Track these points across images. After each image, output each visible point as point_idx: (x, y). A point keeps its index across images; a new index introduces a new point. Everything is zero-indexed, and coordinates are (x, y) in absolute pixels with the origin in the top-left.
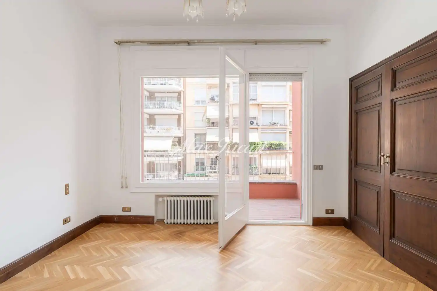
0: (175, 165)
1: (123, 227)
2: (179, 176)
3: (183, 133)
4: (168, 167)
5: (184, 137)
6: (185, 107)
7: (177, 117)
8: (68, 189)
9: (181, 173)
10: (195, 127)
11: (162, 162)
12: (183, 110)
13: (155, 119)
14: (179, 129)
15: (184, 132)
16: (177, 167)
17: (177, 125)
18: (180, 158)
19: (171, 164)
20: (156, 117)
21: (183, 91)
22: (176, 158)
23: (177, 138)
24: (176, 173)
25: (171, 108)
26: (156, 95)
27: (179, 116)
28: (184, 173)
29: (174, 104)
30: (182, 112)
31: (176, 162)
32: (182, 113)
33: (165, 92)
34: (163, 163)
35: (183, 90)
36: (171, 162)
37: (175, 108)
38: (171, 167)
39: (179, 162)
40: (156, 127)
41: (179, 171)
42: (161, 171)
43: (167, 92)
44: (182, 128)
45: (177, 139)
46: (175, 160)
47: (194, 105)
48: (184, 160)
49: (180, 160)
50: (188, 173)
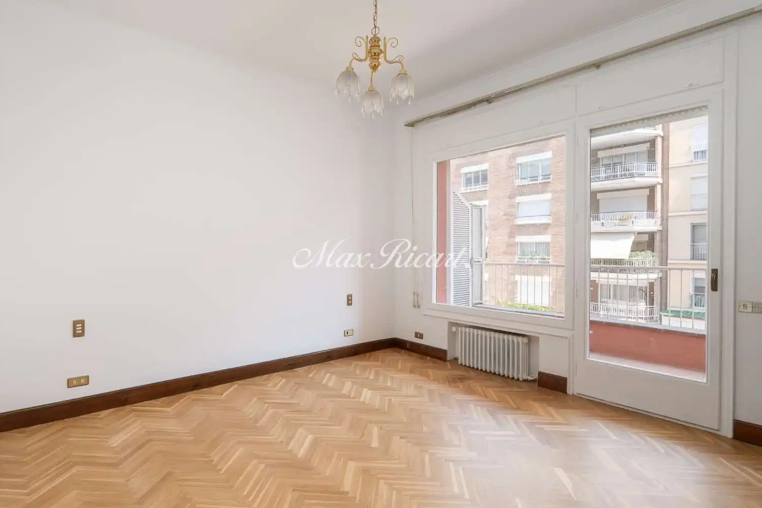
0: (641, 289)
1: (412, 356)
2: (651, 313)
3: (662, 224)
4: (627, 292)
5: (664, 232)
6: (665, 169)
7: (647, 192)
8: (351, 300)
9: (656, 307)
10: (692, 210)
11: (612, 282)
12: (662, 177)
13: (598, 200)
14: (651, 216)
15: (665, 220)
16: (646, 294)
17: (646, 209)
18: (653, 276)
19: (632, 288)
20: (599, 196)
21: (663, 137)
22: (643, 276)
23: (647, 236)
24: (642, 306)
25: (632, 176)
26: (601, 154)
27: (652, 189)
28: (664, 307)
29: (641, 166)
30: (661, 181)
31: (645, 284)
32: (659, 183)
33: (619, 146)
34: (616, 284)
35: (662, 134)
36: (632, 283)
37: (642, 175)
38: (633, 293)
39: (652, 285)
40: (601, 215)
41: (652, 302)
42: (610, 298)
43: (625, 145)
44: (659, 214)
45: (646, 238)
46: (643, 279)
47: (692, 161)
48: (664, 281)
49: (653, 281)
50: (672, 309)
